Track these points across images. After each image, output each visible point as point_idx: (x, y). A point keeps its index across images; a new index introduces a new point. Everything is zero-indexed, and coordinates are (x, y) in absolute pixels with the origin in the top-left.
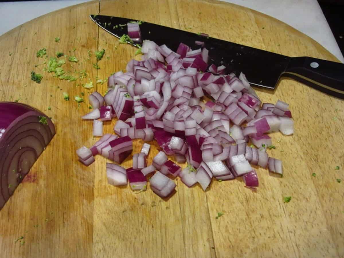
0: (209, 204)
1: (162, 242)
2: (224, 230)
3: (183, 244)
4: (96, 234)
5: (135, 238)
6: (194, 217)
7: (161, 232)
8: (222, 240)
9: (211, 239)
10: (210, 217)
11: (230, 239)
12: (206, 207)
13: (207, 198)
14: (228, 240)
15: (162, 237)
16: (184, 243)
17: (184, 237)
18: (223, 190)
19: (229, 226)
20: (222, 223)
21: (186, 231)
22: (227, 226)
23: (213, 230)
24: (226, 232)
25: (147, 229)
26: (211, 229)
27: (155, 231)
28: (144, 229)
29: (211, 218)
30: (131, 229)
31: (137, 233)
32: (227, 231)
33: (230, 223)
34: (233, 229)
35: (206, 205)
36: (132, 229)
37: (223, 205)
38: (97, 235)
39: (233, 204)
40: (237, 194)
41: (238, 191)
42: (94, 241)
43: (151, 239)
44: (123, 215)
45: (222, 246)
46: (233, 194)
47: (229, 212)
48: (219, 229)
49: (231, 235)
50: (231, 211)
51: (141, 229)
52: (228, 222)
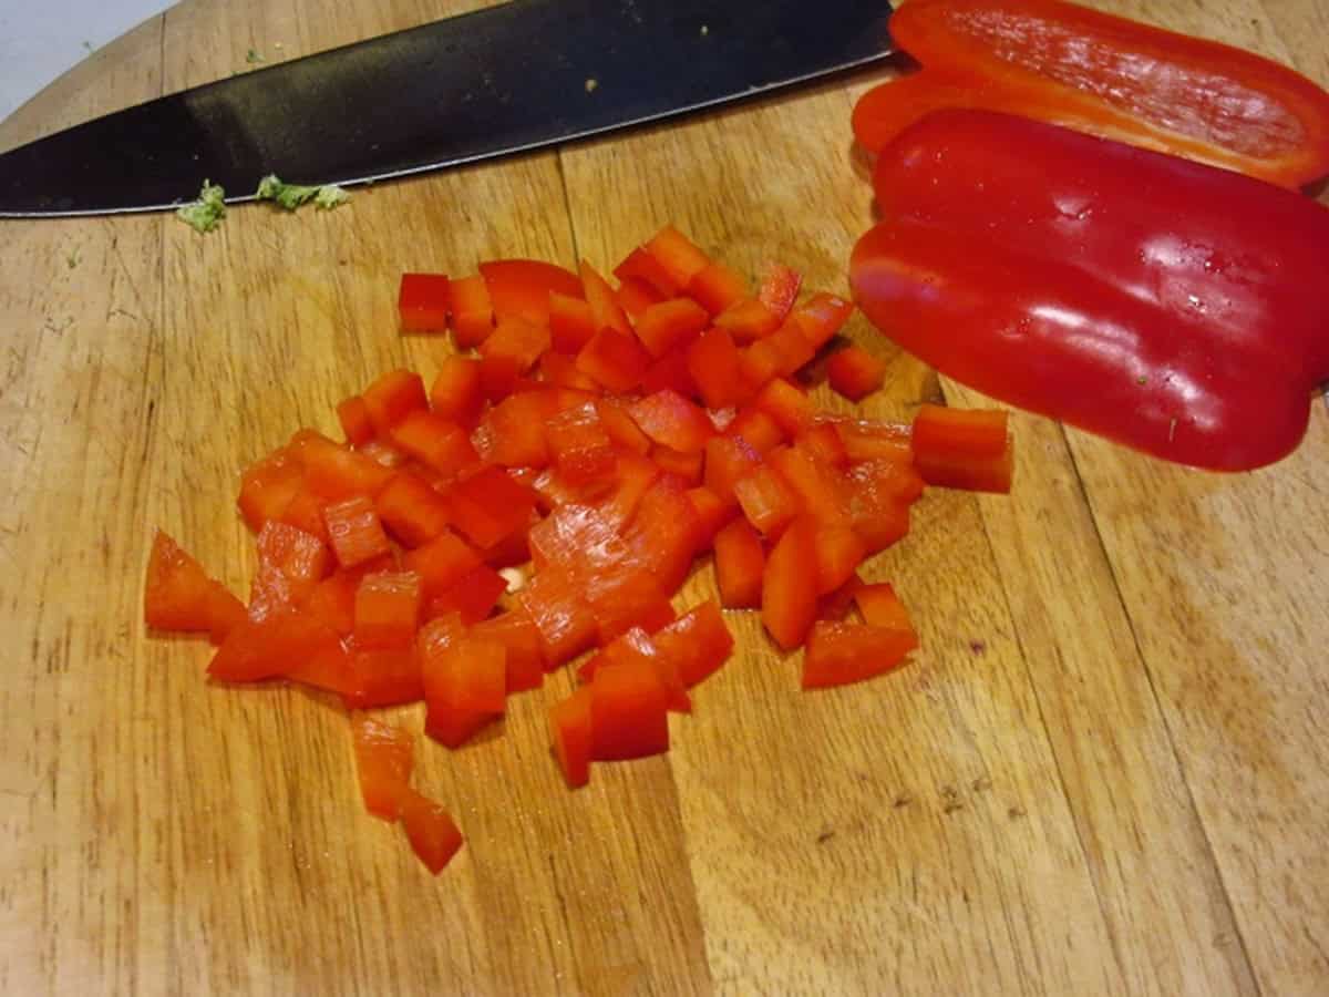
0: (1193, 789)
1: (1019, 961)
2: (1277, 897)
3: (1111, 966)
4: (717, 942)
5: (899, 952)
6: (1141, 847)
7: (1008, 918)
8: (1279, 940)
9: (1230, 938)
10: (1208, 844)
11: (1312, 933)
12: (1185, 801)
13: (1180, 763)
14: (1302, 938)
15: (1013, 939)
16: (1117, 959)
17: (1112, 938)
18: (1242, 727)
19: (1296, 878)
20: (1266, 867)
21: (1116, 906)
22: (1288, 879)
23: (1232, 897)
24: (1289, 901)
25: (942, 910)
26: (1224, 892)
27: (977, 914)
28: (928, 911)
29: (1215, 850)
30: (873, 917)
31: (901, 929)
32: (1293, 899)
33: (1298, 863)
34: (1316, 891)
35: (1181, 793)
36: (877, 911)
37: (1254, 791)
38: (725, 945)
39: (1298, 784)
40: (1305, 738)
41: (1309, 725)
42: (716, 973)
43: (967, 949)
44: (821, 852)
45: (1285, 965)
46: (1291, 739)
47: (1287, 820)
48: (1258, 893)
49: (1313, 914)
50: (1293, 813)
51: (919, 913)
52: (1290, 863)
